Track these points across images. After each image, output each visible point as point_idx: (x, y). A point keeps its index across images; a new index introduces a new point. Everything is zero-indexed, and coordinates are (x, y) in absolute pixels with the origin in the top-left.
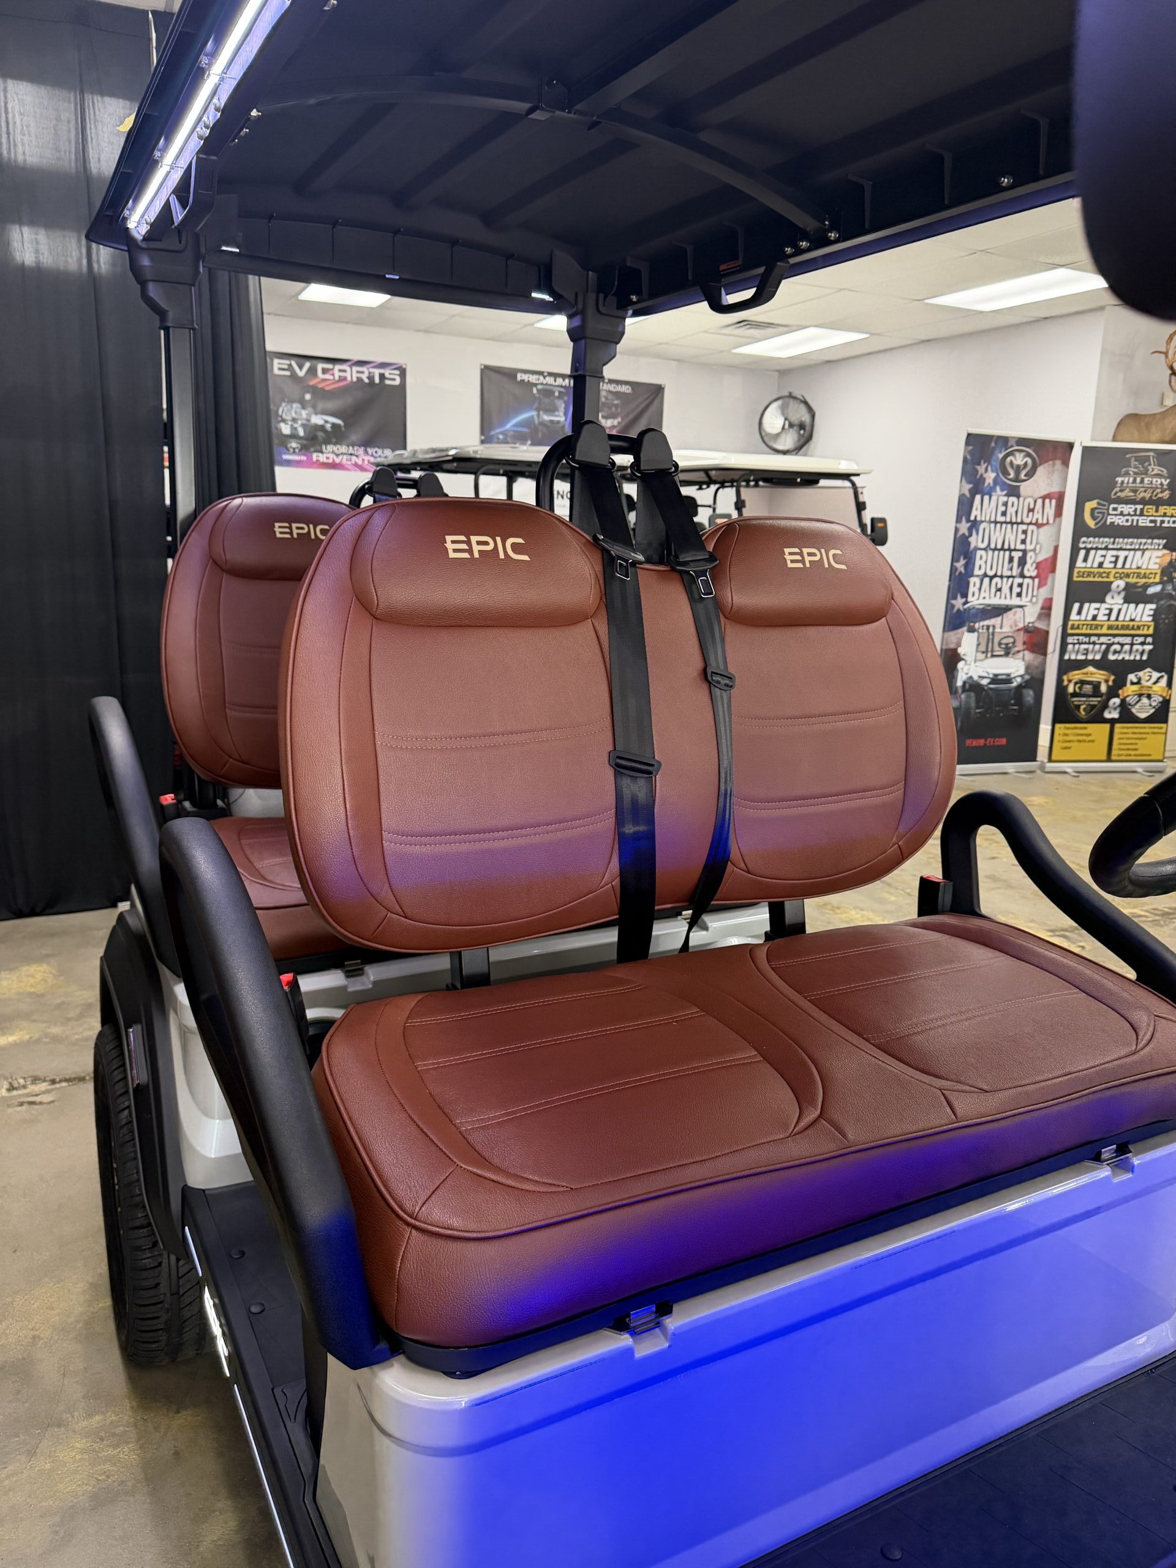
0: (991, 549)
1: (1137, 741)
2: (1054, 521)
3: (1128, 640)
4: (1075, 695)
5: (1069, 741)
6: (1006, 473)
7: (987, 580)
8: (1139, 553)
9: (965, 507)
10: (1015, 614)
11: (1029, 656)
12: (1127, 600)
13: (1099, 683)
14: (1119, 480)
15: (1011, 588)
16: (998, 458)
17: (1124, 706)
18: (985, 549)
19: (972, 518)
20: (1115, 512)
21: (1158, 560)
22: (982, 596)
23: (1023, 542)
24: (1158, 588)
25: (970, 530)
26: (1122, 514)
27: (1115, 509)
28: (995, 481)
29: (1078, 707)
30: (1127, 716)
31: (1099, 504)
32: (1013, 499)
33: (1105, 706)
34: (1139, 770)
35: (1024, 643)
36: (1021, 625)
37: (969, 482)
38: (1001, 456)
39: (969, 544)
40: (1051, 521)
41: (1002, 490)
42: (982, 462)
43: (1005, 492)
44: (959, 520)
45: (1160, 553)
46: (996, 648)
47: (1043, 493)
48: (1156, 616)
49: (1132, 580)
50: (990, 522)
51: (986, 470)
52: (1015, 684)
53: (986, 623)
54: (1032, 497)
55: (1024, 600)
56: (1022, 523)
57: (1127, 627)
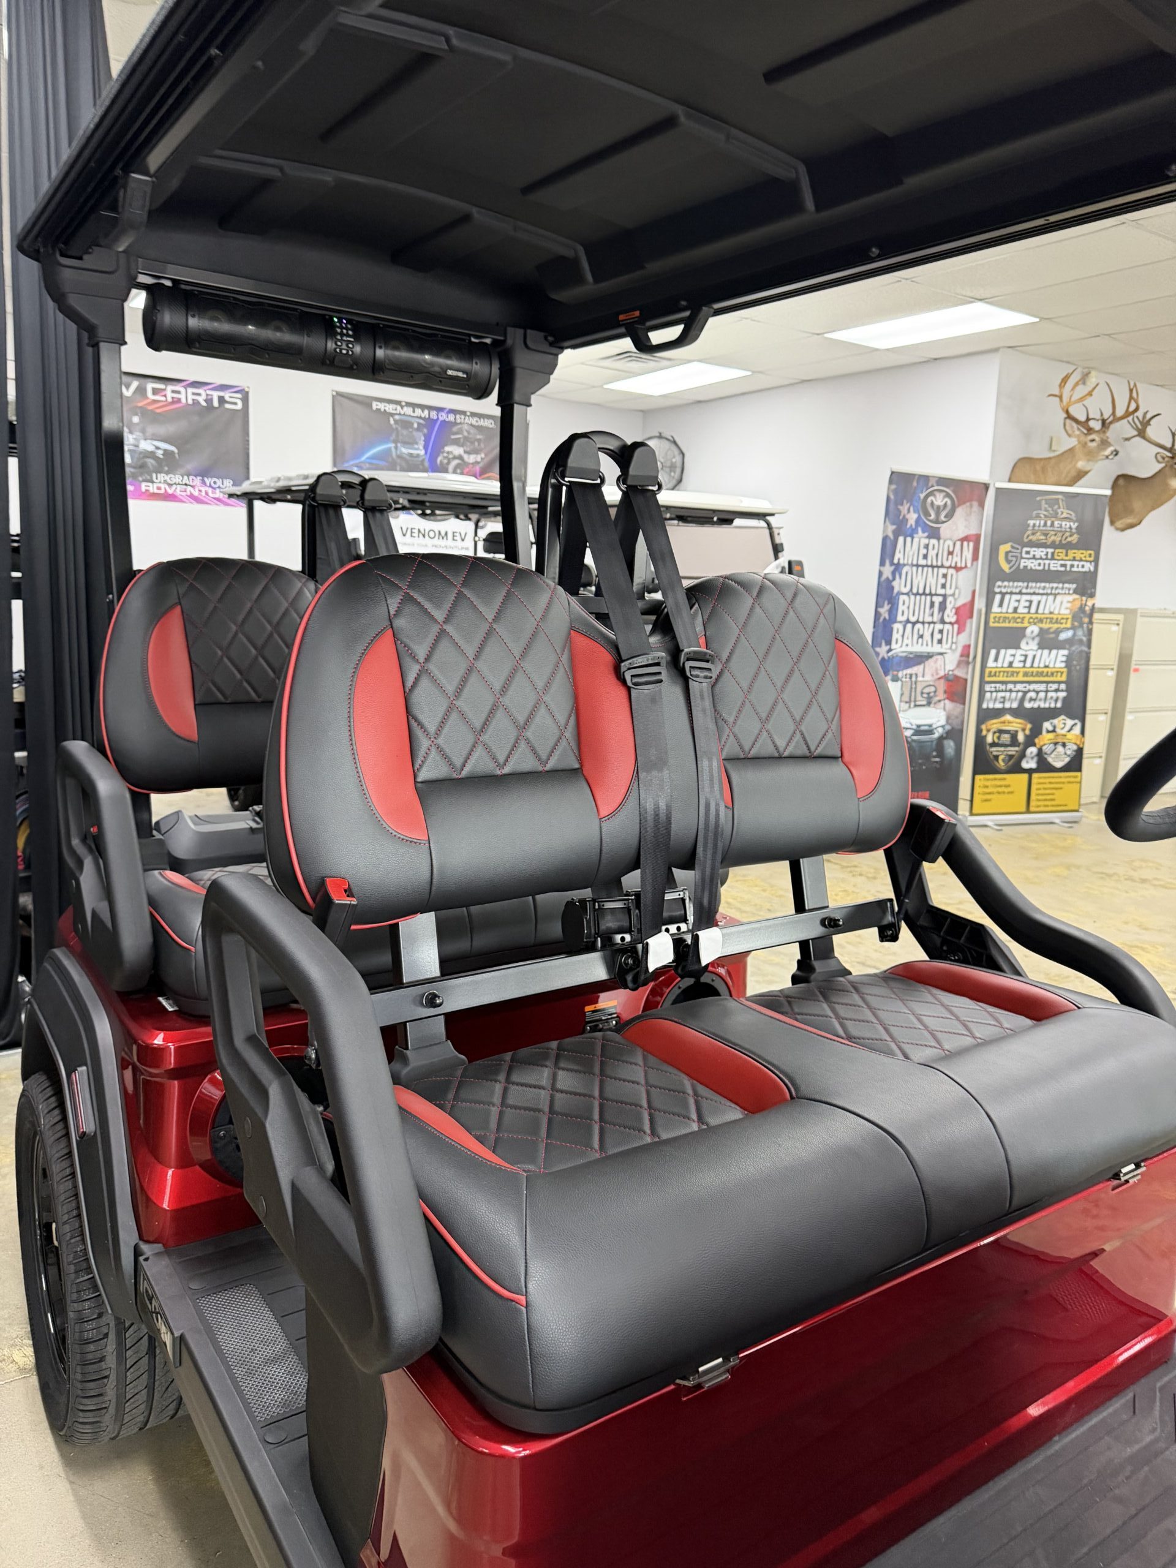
0: (913, 594)
1: (1054, 791)
2: (972, 564)
3: (1043, 687)
4: (993, 744)
5: (990, 793)
6: (927, 514)
7: (909, 626)
8: (1051, 598)
9: (887, 550)
10: (936, 662)
11: (949, 704)
12: (1042, 646)
13: (1017, 732)
14: (1031, 522)
15: (932, 635)
16: (919, 497)
17: (1040, 754)
18: (907, 594)
19: (896, 561)
20: (1028, 556)
21: (1069, 605)
22: (904, 644)
23: (944, 586)
24: (1070, 634)
25: (893, 573)
26: (1034, 558)
27: (1028, 553)
28: (918, 521)
29: (996, 757)
30: (1044, 766)
31: (1012, 547)
32: (934, 541)
33: (1023, 755)
34: (1057, 821)
35: (945, 692)
36: (942, 673)
37: (893, 524)
38: (922, 496)
39: (893, 588)
40: (969, 565)
41: (924, 532)
42: (905, 502)
43: (926, 534)
44: (882, 563)
45: (1070, 598)
46: (919, 697)
47: (962, 535)
48: (1068, 663)
49: (1045, 626)
50: (913, 565)
51: (909, 511)
52: (936, 735)
53: (909, 671)
54: (950, 539)
55: (944, 648)
56: (942, 566)
57: (1041, 674)
